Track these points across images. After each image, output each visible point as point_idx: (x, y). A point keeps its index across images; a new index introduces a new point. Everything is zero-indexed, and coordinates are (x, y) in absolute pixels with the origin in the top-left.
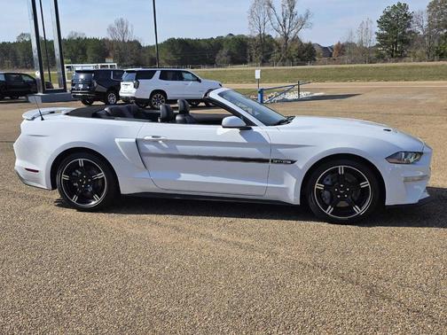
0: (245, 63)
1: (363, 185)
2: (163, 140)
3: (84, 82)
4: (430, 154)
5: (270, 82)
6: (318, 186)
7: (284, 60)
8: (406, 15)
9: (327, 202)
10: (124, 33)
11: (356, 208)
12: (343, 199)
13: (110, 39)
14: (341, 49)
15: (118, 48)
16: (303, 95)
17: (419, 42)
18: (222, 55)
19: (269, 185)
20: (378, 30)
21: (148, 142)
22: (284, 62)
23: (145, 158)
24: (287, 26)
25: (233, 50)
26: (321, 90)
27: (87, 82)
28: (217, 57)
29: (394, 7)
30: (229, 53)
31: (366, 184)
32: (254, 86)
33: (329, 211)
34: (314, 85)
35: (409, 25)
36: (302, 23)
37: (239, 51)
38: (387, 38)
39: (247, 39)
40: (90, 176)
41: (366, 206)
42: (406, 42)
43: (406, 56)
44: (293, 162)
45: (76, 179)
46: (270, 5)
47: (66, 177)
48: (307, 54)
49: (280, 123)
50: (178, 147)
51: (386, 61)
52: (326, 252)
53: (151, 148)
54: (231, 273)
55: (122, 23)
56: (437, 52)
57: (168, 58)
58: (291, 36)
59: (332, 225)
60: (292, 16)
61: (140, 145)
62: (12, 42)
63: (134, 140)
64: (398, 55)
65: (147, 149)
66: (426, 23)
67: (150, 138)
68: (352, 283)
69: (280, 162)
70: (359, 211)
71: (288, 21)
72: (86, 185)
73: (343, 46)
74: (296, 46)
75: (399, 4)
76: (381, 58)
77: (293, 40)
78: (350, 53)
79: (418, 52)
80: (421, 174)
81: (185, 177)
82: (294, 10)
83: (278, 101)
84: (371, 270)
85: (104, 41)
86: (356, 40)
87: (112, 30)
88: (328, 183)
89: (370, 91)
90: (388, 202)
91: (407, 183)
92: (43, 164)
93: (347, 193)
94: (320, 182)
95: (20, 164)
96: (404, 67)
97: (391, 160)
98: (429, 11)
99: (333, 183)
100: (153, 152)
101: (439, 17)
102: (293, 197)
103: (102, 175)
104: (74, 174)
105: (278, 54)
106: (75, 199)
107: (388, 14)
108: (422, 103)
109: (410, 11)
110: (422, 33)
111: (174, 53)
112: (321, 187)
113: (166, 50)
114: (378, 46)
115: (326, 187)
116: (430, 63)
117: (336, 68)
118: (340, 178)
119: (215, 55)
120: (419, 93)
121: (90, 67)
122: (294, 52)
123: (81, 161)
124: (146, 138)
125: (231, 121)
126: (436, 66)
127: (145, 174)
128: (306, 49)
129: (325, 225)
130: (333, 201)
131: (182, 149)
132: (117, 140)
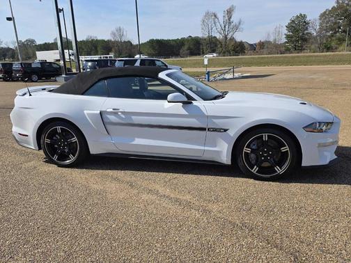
0: (199, 54)
1: (283, 149)
2: (122, 112)
3: (91, 68)
4: (339, 123)
5: (214, 67)
6: (246, 150)
7: (224, 53)
8: (305, 22)
9: (253, 162)
10: (121, 36)
11: (277, 168)
12: (266, 160)
13: (113, 40)
14: (262, 45)
15: (117, 46)
16: (236, 75)
17: (313, 40)
18: (184, 49)
19: (206, 148)
20: (286, 32)
21: (110, 113)
22: (224, 54)
23: (108, 126)
24: (227, 30)
25: (191, 46)
26: (249, 72)
27: (93, 68)
28: (181, 51)
29: (298, 17)
30: (189, 49)
31: (286, 149)
32: (204, 70)
33: (255, 170)
34: (243, 69)
35: (307, 28)
36: (236, 28)
37: (195, 47)
38: (292, 37)
39: (200, 39)
40: (66, 140)
41: (286, 166)
42: (305, 40)
43: (304, 49)
44: (225, 130)
45: (56, 142)
46: (215, 16)
47: (48, 141)
48: (240, 48)
49: (216, 98)
50: (133, 117)
51: (291, 53)
52: (253, 210)
53: (112, 118)
54: (168, 234)
55: (120, 29)
56: (325, 47)
57: (149, 52)
58: (229, 37)
59: (257, 182)
60: (230, 23)
61: (104, 116)
62: (50, 42)
63: (99, 112)
64: (299, 49)
65: (108, 119)
66: (318, 27)
67: (111, 110)
68: (277, 247)
69: (215, 130)
70: (279, 170)
71: (227, 26)
72: (64, 147)
73: (263, 43)
74: (232, 43)
75: (301, 15)
76: (288, 50)
77: (230, 39)
78: (267, 47)
79: (313, 47)
80: (331, 140)
81: (138, 141)
82: (231, 20)
83: (220, 80)
84: (292, 231)
85: (109, 41)
86: (272, 39)
87: (113, 34)
88: (254, 147)
89: (281, 72)
90: (304, 164)
91: (320, 148)
92: (30, 130)
93: (269, 155)
94: (248, 147)
95: (16, 130)
96: (304, 56)
97: (307, 129)
98: (320, 19)
99: (259, 147)
100: (114, 121)
101: (327, 23)
102: (225, 158)
103: (75, 139)
104: (54, 138)
105: (221, 49)
106: (55, 158)
107: (293, 21)
108: (317, 80)
109: (308, 19)
110: (315, 34)
111: (153, 49)
112: (249, 151)
113: (148, 47)
114: (286, 42)
115: (253, 151)
116: (321, 54)
117: (259, 58)
118: (264, 144)
119: (180, 49)
120: (315, 74)
121: (96, 58)
122: (231, 48)
123: (59, 128)
124: (108, 110)
125: (175, 97)
126: (326, 56)
127: (108, 139)
128: (239, 45)
129: (252, 181)
130: (258, 163)
131: (136, 119)
132: (85, 112)
